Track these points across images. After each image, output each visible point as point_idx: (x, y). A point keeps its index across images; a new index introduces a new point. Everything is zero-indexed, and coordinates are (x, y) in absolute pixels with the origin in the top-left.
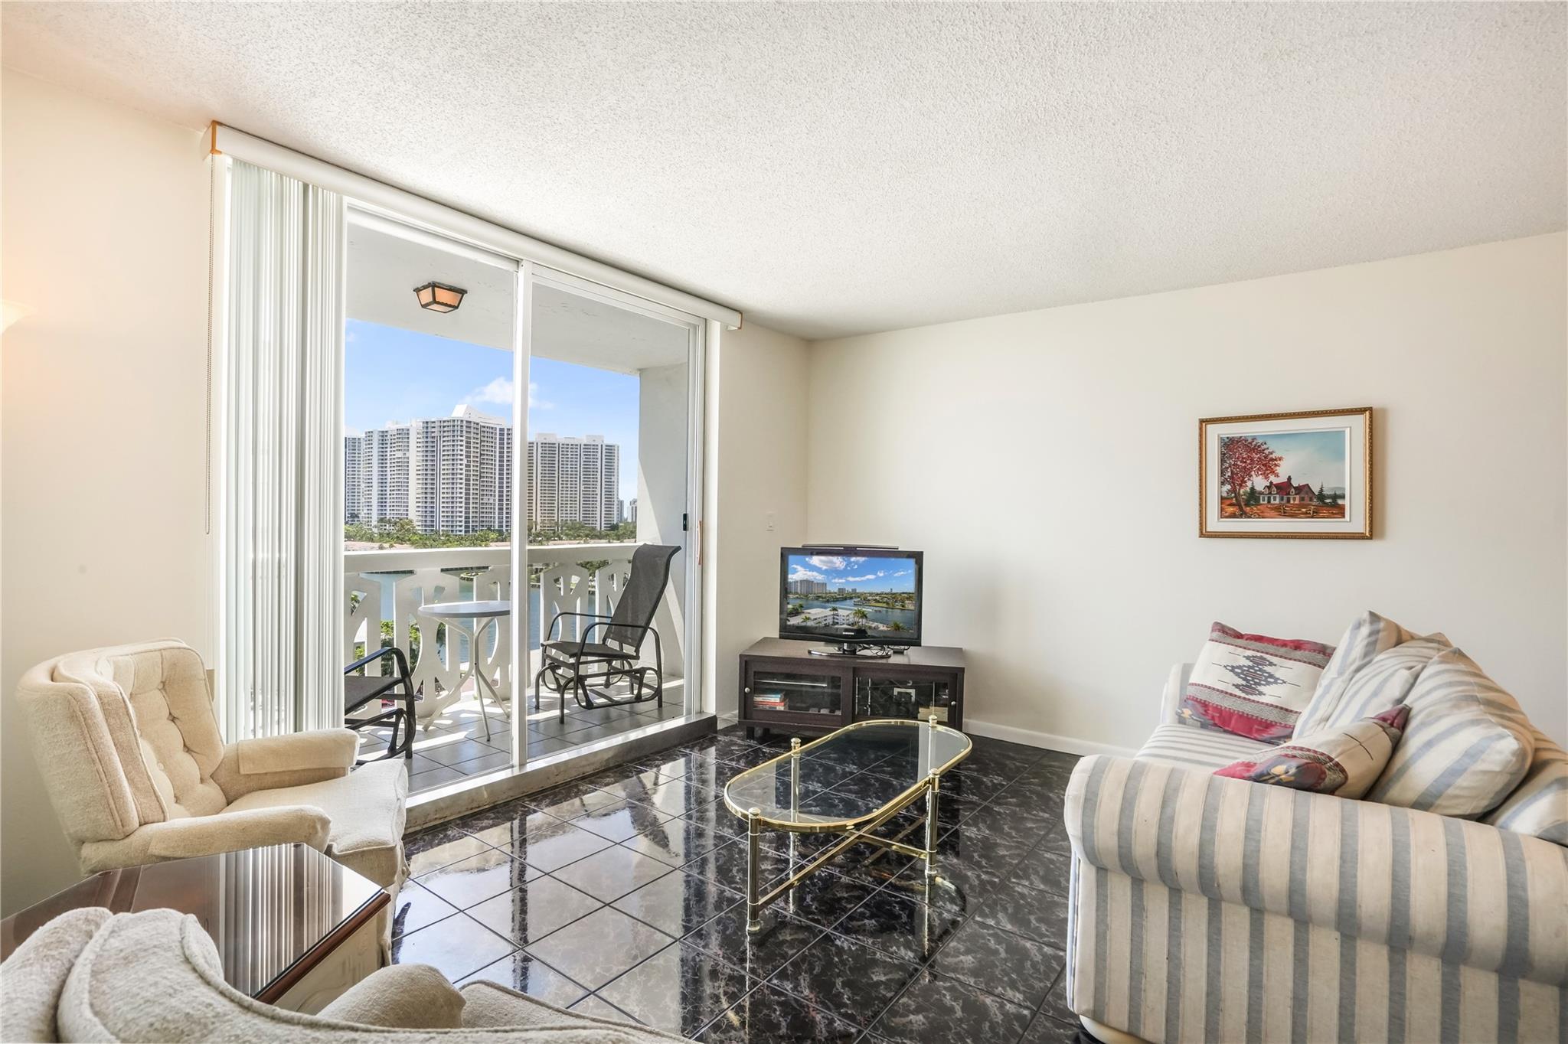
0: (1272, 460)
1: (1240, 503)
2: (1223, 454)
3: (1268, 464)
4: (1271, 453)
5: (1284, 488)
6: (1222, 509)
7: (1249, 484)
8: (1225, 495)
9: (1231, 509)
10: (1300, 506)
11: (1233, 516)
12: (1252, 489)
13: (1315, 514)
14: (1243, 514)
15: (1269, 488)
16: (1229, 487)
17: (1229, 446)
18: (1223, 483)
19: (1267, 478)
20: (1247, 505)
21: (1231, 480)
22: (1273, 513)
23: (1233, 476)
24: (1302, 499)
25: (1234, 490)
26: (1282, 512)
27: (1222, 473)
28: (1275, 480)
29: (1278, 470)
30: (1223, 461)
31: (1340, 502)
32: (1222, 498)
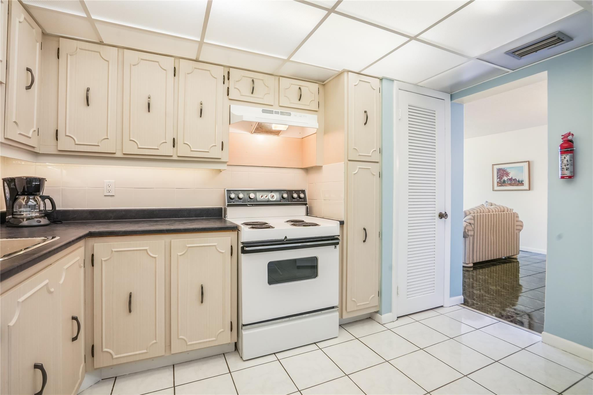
0: (508, 173)
1: (502, 183)
2: (498, 172)
3: (507, 174)
4: (508, 172)
5: (511, 179)
6: (498, 185)
7: (503, 179)
8: (498, 181)
9: (499, 185)
10: (514, 183)
11: (500, 186)
12: (504, 180)
13: (517, 185)
14: (502, 186)
15: (508, 179)
16: (499, 179)
17: (499, 170)
18: (498, 179)
19: (507, 177)
20: (503, 183)
21: (500, 178)
22: (509, 185)
23: (500, 177)
24: (515, 182)
25: (500, 180)
26: (511, 185)
27: (498, 177)
28: (509, 178)
29: (509, 175)
30: (498, 174)
31: (523, 182)
32: (498, 182)
